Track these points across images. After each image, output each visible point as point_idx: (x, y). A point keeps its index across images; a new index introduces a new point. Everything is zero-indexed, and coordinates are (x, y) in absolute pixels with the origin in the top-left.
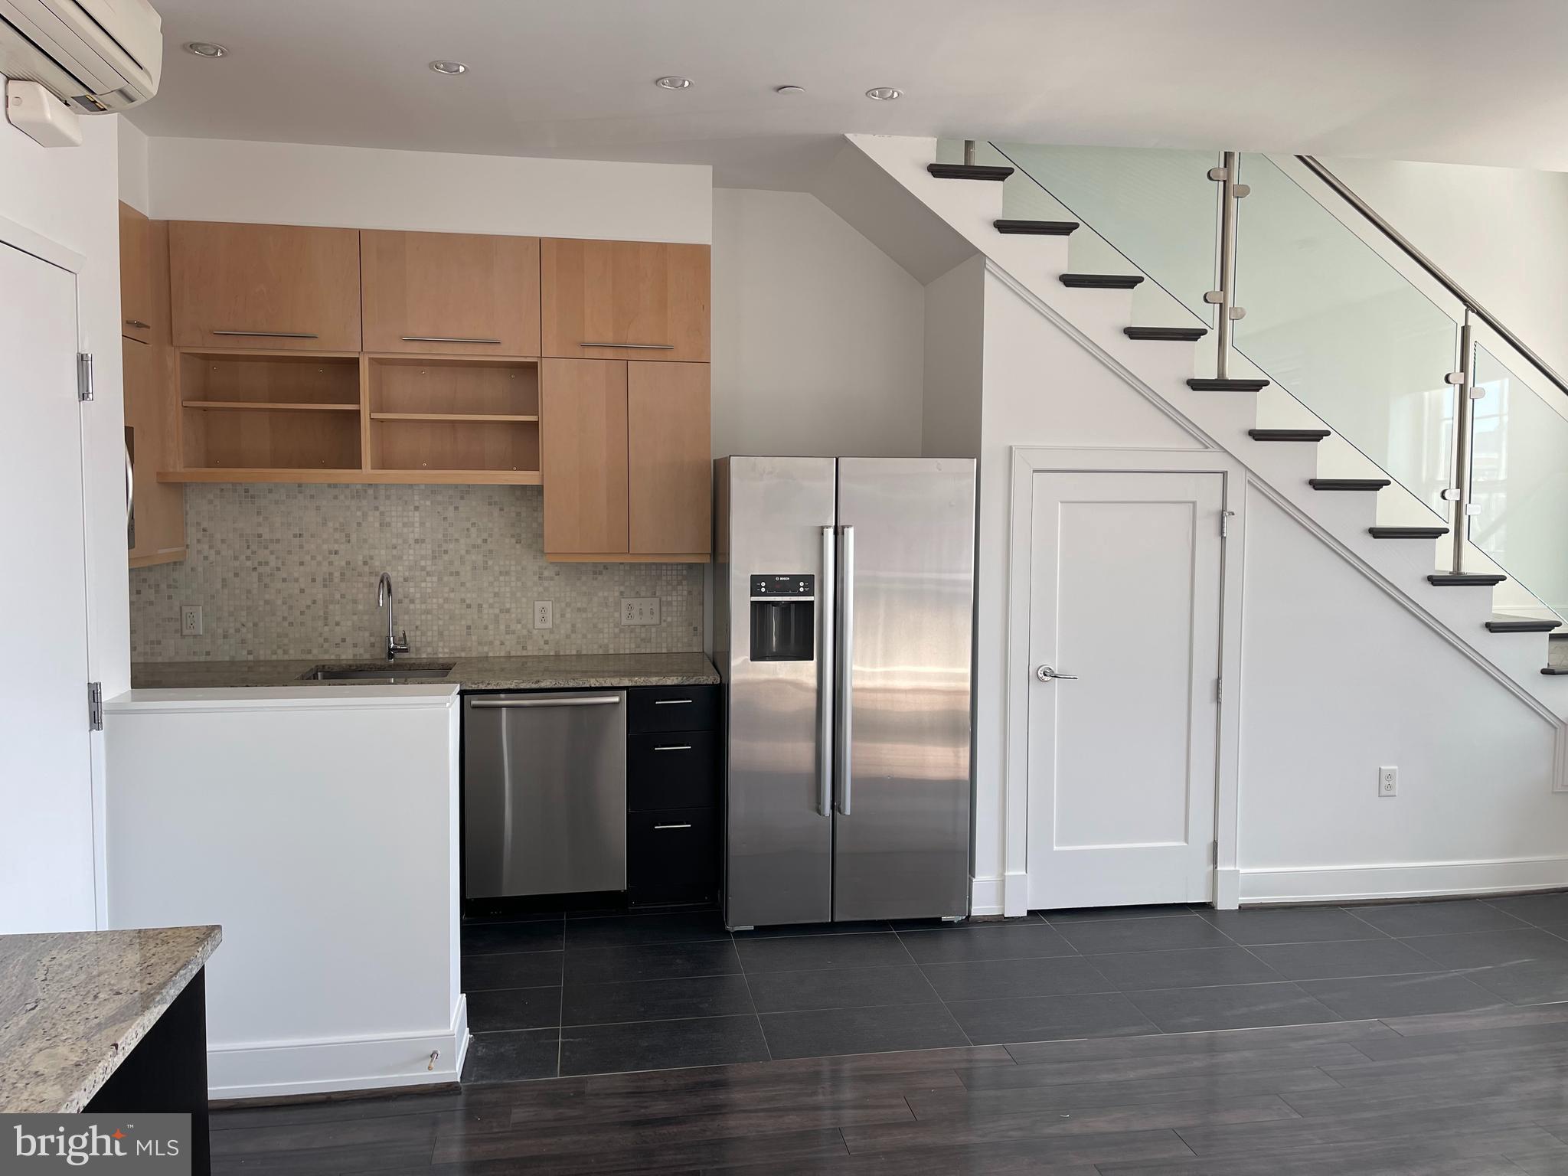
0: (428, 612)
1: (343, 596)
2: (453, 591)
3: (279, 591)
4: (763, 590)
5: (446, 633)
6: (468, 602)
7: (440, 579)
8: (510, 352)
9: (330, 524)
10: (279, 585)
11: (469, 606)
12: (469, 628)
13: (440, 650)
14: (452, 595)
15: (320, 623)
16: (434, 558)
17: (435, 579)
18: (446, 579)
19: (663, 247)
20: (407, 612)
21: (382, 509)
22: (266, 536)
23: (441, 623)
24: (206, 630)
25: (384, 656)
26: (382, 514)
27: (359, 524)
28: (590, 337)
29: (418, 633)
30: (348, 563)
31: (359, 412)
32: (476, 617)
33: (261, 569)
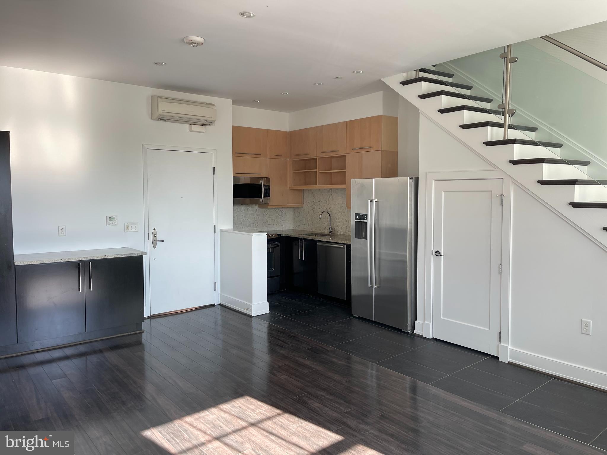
0: (339, 222)
1: (326, 217)
2: (344, 217)
3: (316, 215)
4: (357, 218)
5: (342, 228)
6: (347, 220)
7: (342, 213)
8: (341, 153)
9: (324, 199)
10: (316, 214)
11: (347, 221)
12: (347, 227)
13: (341, 232)
14: (344, 218)
15: (322, 223)
16: (341, 208)
17: (341, 213)
18: (343, 213)
19: (370, 118)
20: (336, 222)
21: (332, 195)
22: (314, 202)
23: (342, 225)
24: (306, 223)
25: (329, 232)
26: (332, 196)
27: (329, 199)
28: (355, 147)
29: (338, 227)
30: (327, 209)
31: (316, 171)
32: (348, 224)
33: (314, 209)
